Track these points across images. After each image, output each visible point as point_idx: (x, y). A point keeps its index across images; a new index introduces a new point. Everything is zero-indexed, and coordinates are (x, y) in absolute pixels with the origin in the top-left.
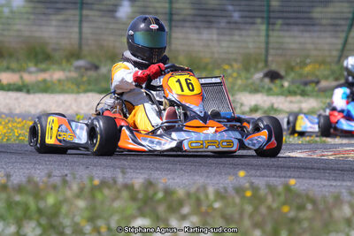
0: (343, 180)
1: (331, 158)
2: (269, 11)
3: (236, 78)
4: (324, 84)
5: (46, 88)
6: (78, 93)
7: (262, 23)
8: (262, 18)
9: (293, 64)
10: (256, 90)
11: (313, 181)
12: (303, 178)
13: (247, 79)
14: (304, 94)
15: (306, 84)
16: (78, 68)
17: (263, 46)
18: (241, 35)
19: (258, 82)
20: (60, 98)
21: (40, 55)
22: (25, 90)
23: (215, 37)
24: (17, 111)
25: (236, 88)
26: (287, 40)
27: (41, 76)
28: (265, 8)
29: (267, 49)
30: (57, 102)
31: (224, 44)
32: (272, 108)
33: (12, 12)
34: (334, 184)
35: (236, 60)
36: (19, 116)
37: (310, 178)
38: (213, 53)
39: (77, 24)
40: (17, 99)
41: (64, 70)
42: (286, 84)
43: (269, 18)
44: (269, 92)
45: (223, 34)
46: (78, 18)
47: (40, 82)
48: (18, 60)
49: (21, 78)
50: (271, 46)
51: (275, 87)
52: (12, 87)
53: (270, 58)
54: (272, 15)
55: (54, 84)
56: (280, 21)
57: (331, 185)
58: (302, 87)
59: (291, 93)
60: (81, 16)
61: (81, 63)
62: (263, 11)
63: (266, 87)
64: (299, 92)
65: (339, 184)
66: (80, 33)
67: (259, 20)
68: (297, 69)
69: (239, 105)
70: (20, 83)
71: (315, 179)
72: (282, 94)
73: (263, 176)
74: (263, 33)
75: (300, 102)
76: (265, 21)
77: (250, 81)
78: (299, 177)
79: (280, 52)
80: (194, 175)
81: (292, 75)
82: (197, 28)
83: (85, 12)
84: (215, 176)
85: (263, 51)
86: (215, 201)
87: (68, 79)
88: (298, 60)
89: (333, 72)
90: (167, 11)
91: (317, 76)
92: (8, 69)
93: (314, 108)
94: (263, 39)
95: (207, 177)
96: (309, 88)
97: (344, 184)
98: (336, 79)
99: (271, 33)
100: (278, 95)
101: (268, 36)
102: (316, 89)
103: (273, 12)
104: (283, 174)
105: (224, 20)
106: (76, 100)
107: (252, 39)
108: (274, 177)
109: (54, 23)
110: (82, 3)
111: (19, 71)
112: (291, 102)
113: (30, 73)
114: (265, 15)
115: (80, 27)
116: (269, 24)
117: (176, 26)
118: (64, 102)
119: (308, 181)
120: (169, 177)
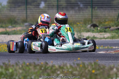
0: (117, 61)
1: (113, 53)
2: (92, 4)
3: (81, 27)
4: (112, 28)
5: (15, 33)
7: (90, 8)
8: (90, 6)
10: (88, 31)
11: (106, 61)
12: (103, 60)
13: (85, 27)
14: (105, 32)
15: (106, 28)
17: (91, 15)
18: (83, 12)
19: (89, 28)
21: (13, 22)
22: (7, 34)
23: (74, 13)
24: (5, 41)
25: (81, 30)
26: (99, 13)
27: (14, 29)
28: (91, 2)
29: (92, 17)
30: (19, 38)
31: (77, 15)
32: (94, 37)
33: (2, 7)
34: (114, 62)
35: (81, 21)
36: (5, 43)
37: (105, 60)
38: (73, 19)
39: (25, 10)
40: (5, 37)
41: (21, 26)
42: (99, 28)
43: (92, 6)
44: (93, 31)
45: (77, 12)
46: (25, 8)
47: (13, 31)
48: (5, 23)
49: (6, 30)
50: (93, 15)
51: (95, 29)
52: (3, 33)
53: (93, 20)
54: (93, 5)
55: (17, 31)
56: (96, 7)
57: (113, 62)
58: (104, 29)
59: (101, 31)
60: (26, 7)
62: (90, 4)
63: (92, 30)
64: (103, 31)
65: (115, 62)
66: (26, 13)
67: (89, 7)
68: (103, 23)
69: (82, 36)
71: (107, 60)
72: (97, 32)
73: (89, 60)
74: (91, 11)
75: (104, 35)
76: (91, 7)
77: (86, 28)
78: (101, 60)
79: (96, 17)
80: (65, 61)
81: (101, 25)
82: (67, 10)
83: (28, 6)
84: (72, 60)
85: (91, 18)
86: (70, 69)
87: (22, 29)
88: (103, 20)
89: (115, 24)
90: (57, 4)
91: (110, 25)
92: (2, 27)
93: (109, 36)
94: (91, 13)
96: (107, 30)
97: (117, 62)
98: (117, 26)
99: (93, 11)
100: (96, 32)
101: (92, 12)
102: (110, 30)
103: (94, 3)
104: (96, 59)
105: (77, 7)
107: (87, 13)
108: (93, 60)
109: (17, 10)
110: (27, 3)
111: (6, 27)
112: (101, 35)
113: (9, 28)
114: (91, 5)
115: (27, 11)
116: (92, 8)
117: (60, 10)
120: (56, 61)
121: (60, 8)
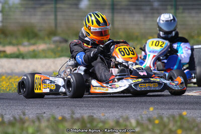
2: (176, 1)
5: (35, 55)
6: (55, 58)
7: (172, 9)
8: (171, 5)
9: (193, 34)
12: (195, 109)
16: (55, 42)
20: (44, 61)
21: (31, 34)
22: (21, 57)
23: (142, 19)
24: (16, 71)
27: (32, 48)
30: (41, 64)
31: (148, 23)
33: (10, 8)
36: (17, 74)
38: (140, 29)
39: (53, 13)
40: (16, 63)
41: (45, 43)
43: (176, 5)
45: (147, 17)
46: (53, 10)
47: (31, 52)
48: (16, 38)
49: (18, 50)
52: (12, 55)
54: (178, 3)
55: (39, 52)
60: (56, 8)
61: (57, 38)
62: (172, 1)
66: (56, 19)
67: (169, 7)
68: (196, 38)
70: (17, 53)
73: (170, 109)
76: (174, 7)
78: (193, 109)
80: (126, 110)
81: (192, 41)
82: (131, 13)
83: (58, 6)
84: (139, 110)
86: (136, 127)
87: (49, 49)
88: (196, 32)
90: (111, 3)
92: (10, 44)
95: (134, 111)
99: (177, 15)
104: (182, 107)
105: (148, 8)
106: (54, 62)
108: (177, 109)
109: (39, 13)
110: (56, 0)
111: (18, 44)
113: (24, 46)
114: (173, 3)
115: (56, 15)
116: (176, 9)
117: (117, 13)
118: (46, 64)
119: (198, 111)
120: (110, 111)
121: (117, 9)
